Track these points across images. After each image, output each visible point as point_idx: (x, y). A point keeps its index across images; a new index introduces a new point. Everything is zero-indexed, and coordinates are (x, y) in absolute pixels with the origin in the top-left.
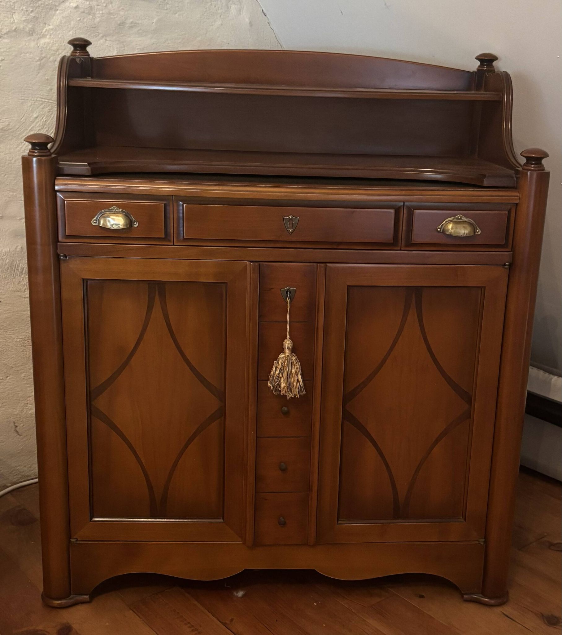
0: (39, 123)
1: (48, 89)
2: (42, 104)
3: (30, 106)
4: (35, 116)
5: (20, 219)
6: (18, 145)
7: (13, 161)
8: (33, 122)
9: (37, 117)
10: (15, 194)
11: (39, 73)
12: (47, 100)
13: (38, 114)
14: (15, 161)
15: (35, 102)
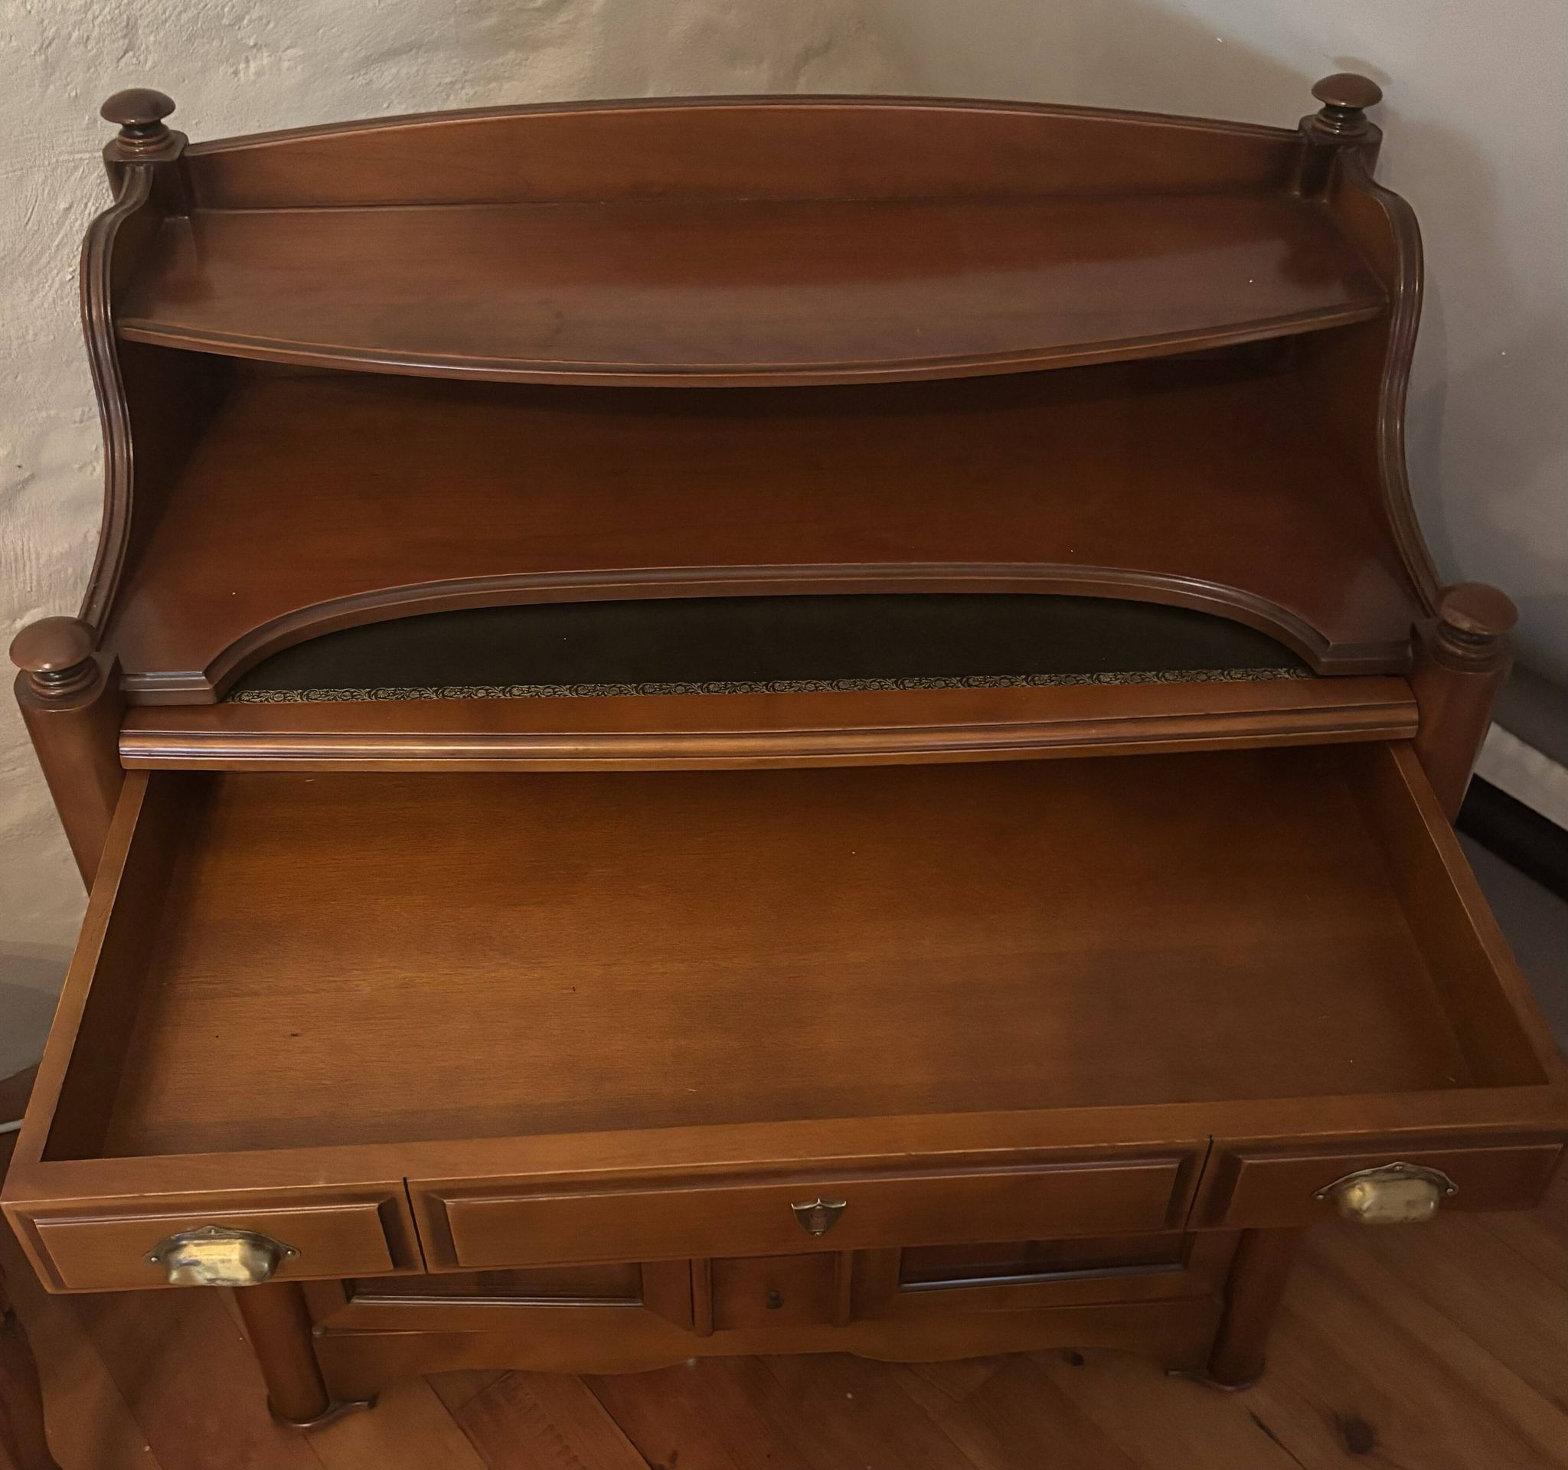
0: (79, 222)
1: (86, 121)
2: (76, 168)
3: (44, 182)
4: (63, 206)
5: (81, 468)
6: (33, 293)
7: (30, 337)
8: (63, 224)
9: (68, 209)
10: (53, 412)
11: (47, 86)
12: (87, 155)
13: (68, 200)
14: (35, 335)
15: (54, 169)
